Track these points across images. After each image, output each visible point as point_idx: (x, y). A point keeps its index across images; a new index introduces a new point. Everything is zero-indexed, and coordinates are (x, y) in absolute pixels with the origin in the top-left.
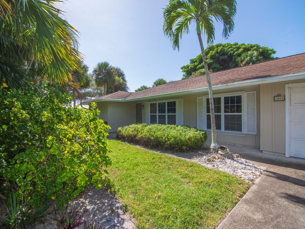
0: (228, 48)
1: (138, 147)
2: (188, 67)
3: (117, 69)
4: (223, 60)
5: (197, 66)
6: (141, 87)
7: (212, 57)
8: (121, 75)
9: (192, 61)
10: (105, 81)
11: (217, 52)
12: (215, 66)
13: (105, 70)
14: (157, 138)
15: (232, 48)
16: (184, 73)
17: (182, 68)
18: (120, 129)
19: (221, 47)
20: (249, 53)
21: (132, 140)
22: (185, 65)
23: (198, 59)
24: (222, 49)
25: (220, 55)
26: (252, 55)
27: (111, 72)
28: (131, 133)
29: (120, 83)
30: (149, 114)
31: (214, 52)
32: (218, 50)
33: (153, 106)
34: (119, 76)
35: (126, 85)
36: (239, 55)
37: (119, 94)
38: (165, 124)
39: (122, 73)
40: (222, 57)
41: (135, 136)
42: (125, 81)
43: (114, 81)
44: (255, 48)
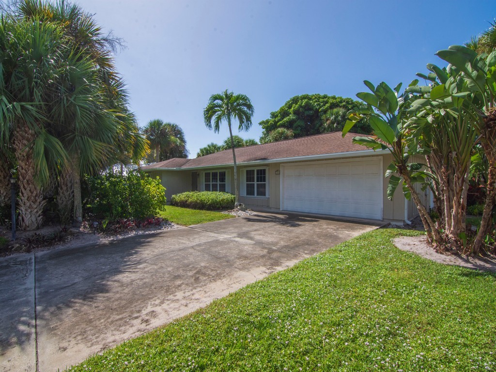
0: (315, 102)
1: (188, 209)
2: (267, 121)
3: (173, 126)
4: (308, 116)
5: (278, 122)
6: (209, 146)
7: (296, 112)
8: (178, 132)
9: (274, 115)
10: (158, 143)
11: (301, 106)
12: (299, 124)
13: (158, 130)
14: (201, 201)
15: (319, 101)
16: (264, 130)
17: (260, 124)
18: (173, 196)
19: (306, 100)
20: (335, 110)
21: (184, 204)
22: (265, 120)
23: (280, 113)
24: (306, 102)
25: (306, 110)
26: (337, 113)
27: (165, 132)
28: (183, 199)
29: (177, 145)
30: (204, 183)
31: (297, 106)
32: (302, 103)
33: (207, 175)
34: (176, 136)
35: (184, 147)
36: (325, 112)
37: (174, 161)
38: (210, 191)
39: (180, 131)
40: (307, 113)
41: (186, 201)
42: (184, 142)
43: (169, 143)
44: (344, 103)
